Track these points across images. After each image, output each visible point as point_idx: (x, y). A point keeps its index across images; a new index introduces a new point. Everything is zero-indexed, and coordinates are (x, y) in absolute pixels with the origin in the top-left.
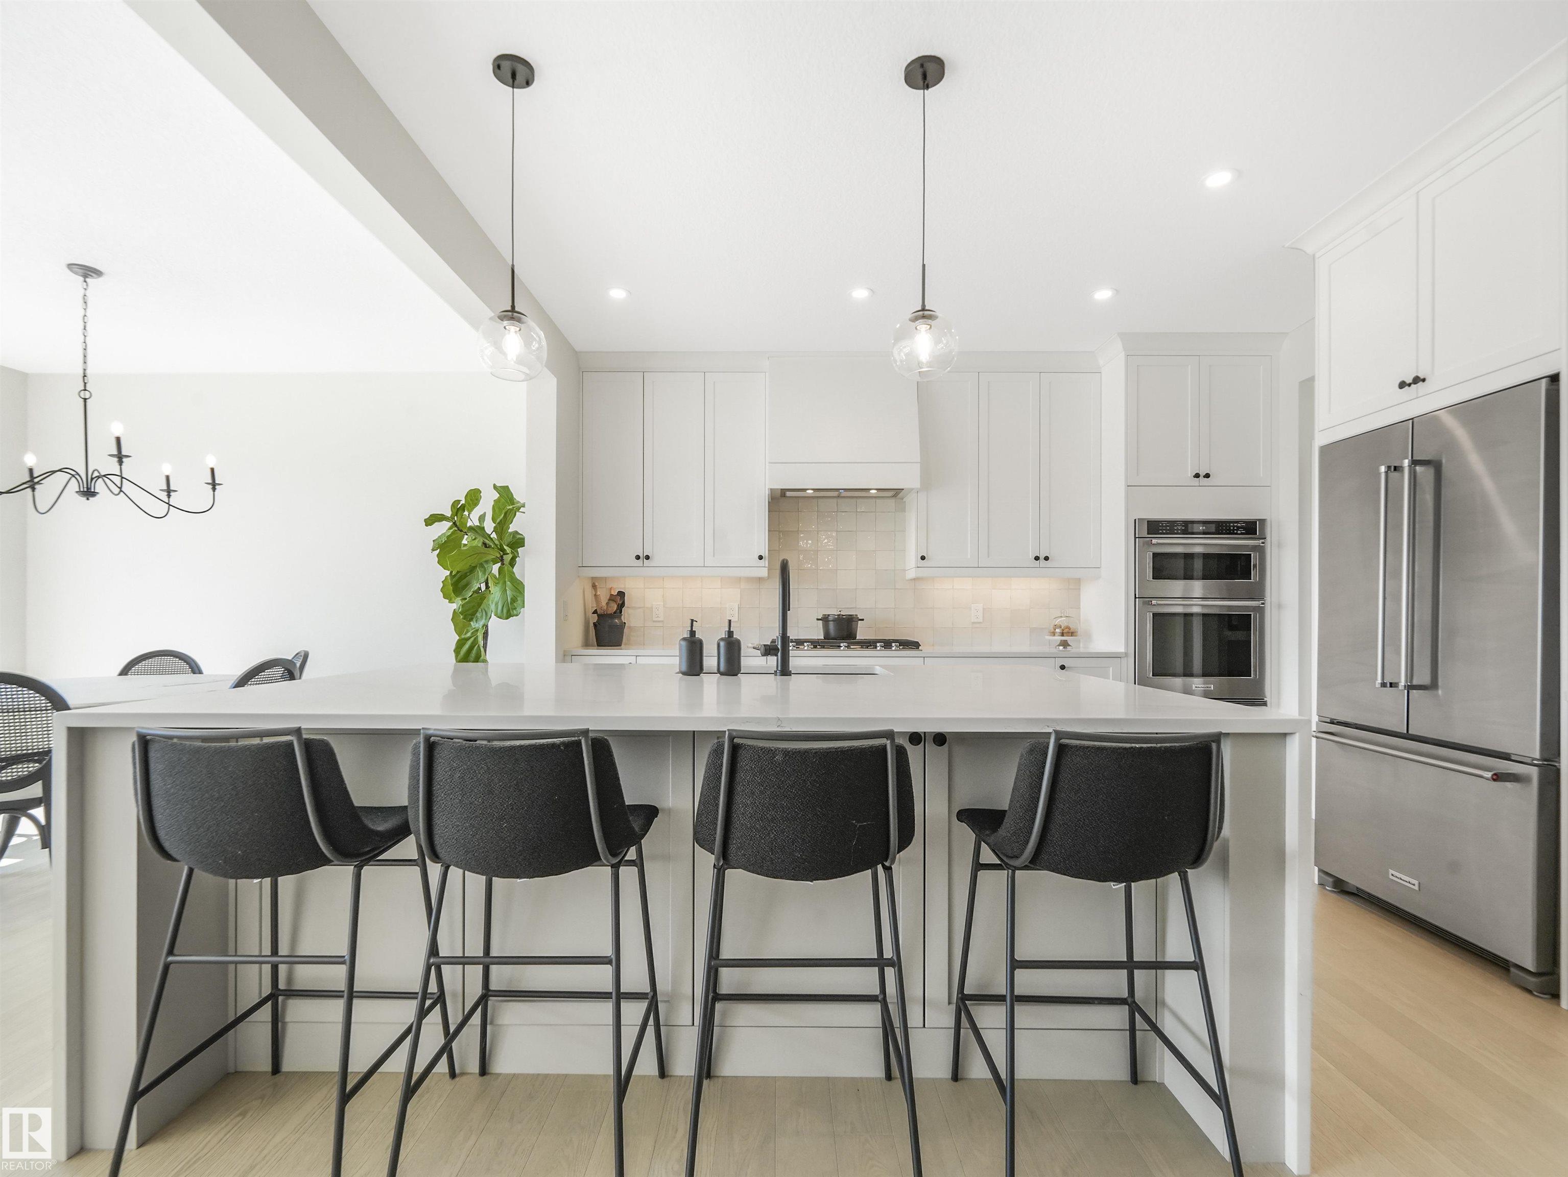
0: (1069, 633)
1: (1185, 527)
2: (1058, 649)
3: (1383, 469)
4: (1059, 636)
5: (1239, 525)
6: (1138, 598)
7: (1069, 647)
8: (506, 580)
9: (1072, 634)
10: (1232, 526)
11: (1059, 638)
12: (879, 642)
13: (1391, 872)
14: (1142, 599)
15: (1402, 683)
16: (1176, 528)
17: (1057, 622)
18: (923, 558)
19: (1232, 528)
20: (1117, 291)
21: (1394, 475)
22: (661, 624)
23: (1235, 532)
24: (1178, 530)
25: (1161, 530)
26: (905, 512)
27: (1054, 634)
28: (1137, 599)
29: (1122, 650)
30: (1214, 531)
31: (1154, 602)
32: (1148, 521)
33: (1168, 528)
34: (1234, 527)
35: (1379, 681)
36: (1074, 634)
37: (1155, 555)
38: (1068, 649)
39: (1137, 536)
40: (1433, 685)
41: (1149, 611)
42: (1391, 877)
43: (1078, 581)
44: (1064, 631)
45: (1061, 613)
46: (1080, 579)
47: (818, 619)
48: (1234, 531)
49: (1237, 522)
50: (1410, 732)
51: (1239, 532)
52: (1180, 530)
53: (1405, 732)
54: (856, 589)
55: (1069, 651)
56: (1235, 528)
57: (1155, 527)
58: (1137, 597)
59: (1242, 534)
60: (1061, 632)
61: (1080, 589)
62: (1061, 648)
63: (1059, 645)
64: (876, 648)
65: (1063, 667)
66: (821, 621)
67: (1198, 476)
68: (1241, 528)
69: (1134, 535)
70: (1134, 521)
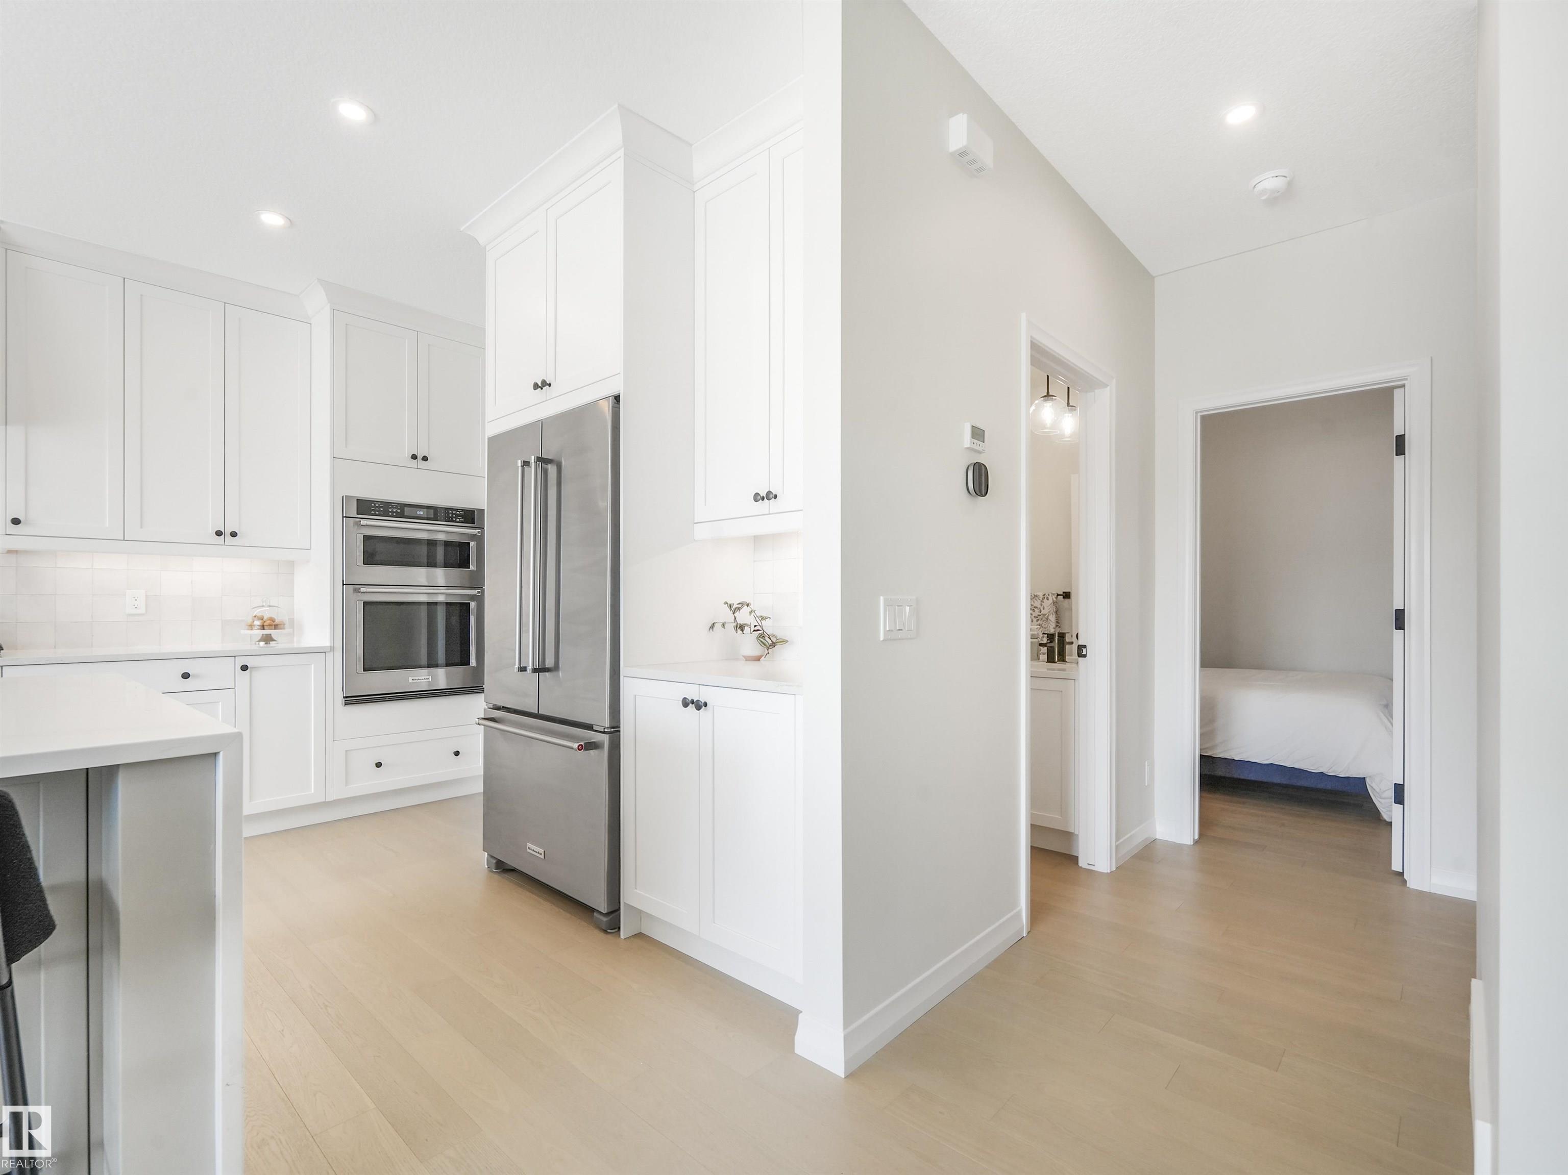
0: (272, 625)
1: (400, 511)
2: (258, 645)
3: (519, 463)
4: (258, 629)
5: (458, 513)
6: (346, 584)
7: (274, 642)
9: (276, 627)
10: (451, 513)
11: (260, 633)
13: (529, 845)
14: (351, 586)
15: (530, 668)
16: (390, 510)
17: (258, 612)
18: (16, 521)
19: (450, 515)
21: (526, 468)
23: (454, 519)
24: (392, 512)
25: (373, 510)
27: (251, 627)
28: (345, 586)
29: (327, 643)
30: (432, 516)
31: (363, 590)
32: (357, 500)
33: (382, 509)
34: (452, 514)
35: (517, 666)
36: (279, 626)
37: (367, 538)
38: (271, 645)
39: (344, 516)
40: (556, 668)
41: (358, 599)
42: (529, 850)
43: (291, 564)
44: (265, 624)
45: (263, 602)
46: (293, 561)
48: (452, 519)
49: (457, 510)
50: (539, 713)
51: (458, 520)
52: (395, 512)
53: (537, 712)
55: (272, 647)
56: (454, 516)
57: (365, 507)
58: (344, 583)
59: (462, 522)
60: (262, 624)
61: (294, 574)
62: (262, 644)
63: (260, 641)
65: (244, 668)
67: (416, 457)
68: (458, 516)
69: (341, 514)
70: (343, 498)
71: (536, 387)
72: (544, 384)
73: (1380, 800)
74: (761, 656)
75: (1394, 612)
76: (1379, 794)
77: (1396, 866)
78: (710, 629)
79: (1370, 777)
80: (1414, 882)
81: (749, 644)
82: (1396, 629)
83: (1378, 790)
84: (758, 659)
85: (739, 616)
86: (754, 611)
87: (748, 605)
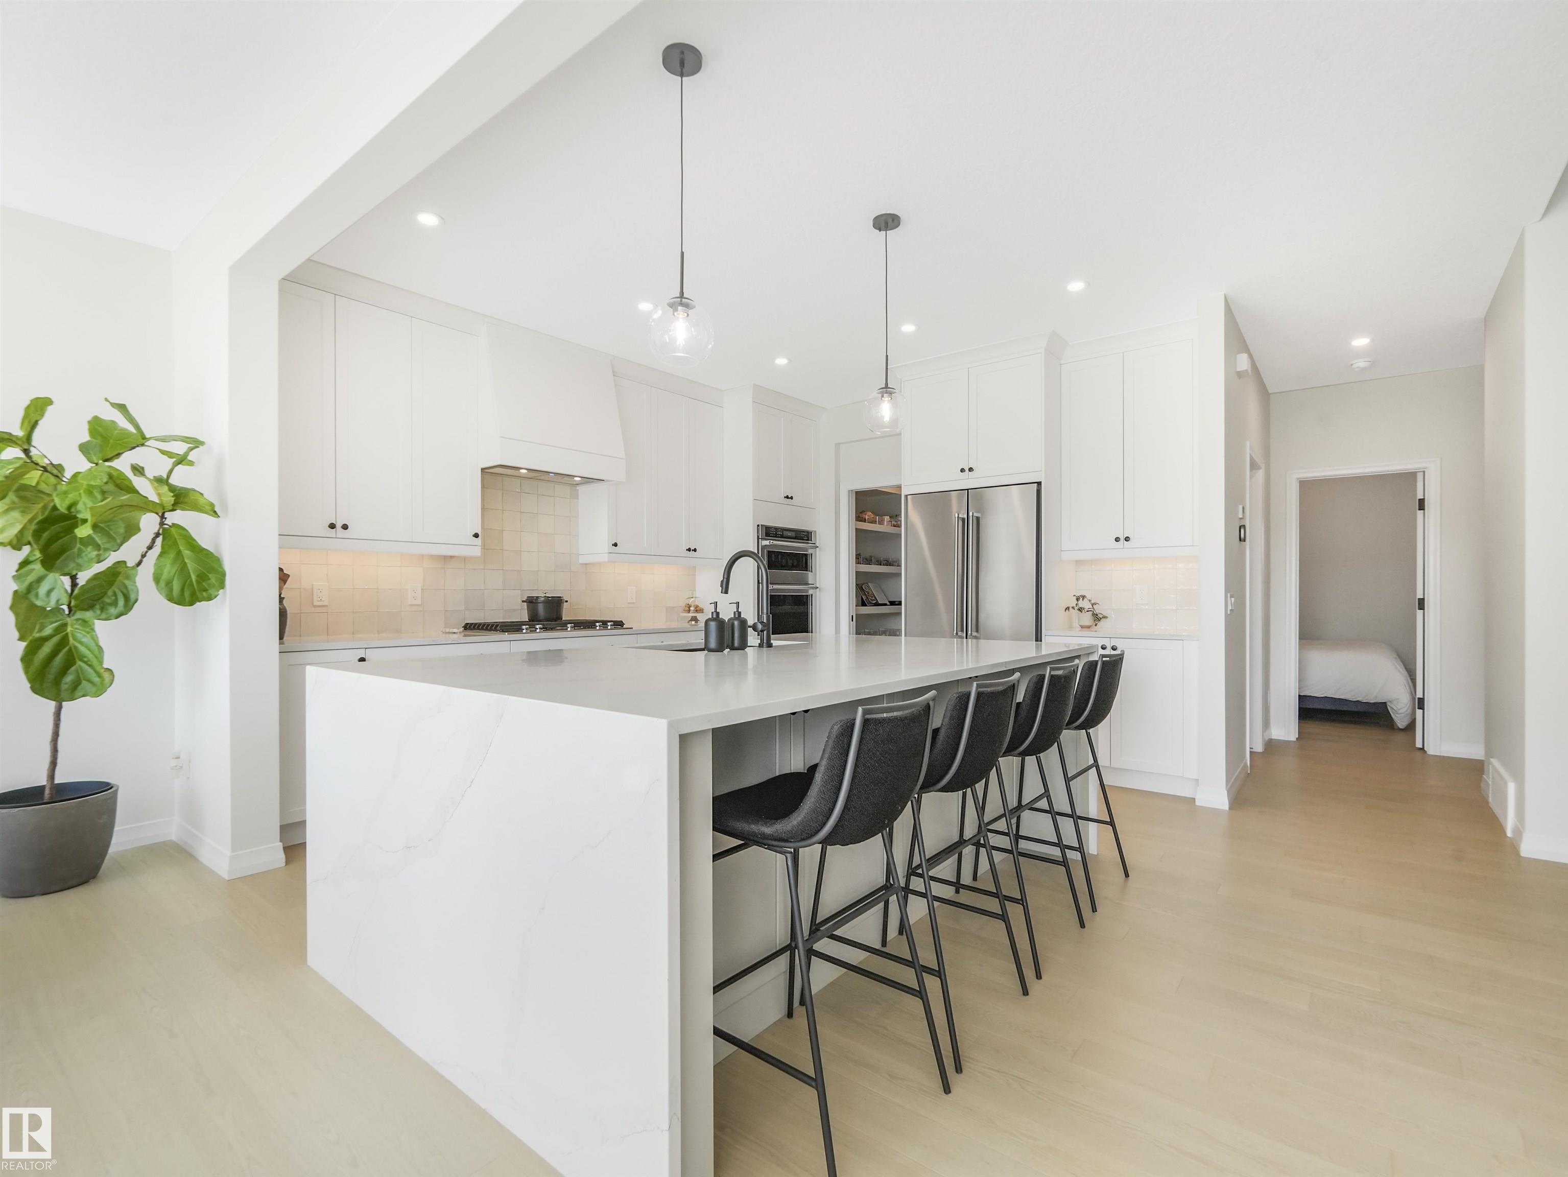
0: (697, 610)
1: (782, 533)
7: (698, 622)
8: (181, 548)
10: (802, 534)
12: (598, 622)
16: (777, 533)
17: (690, 602)
18: (615, 545)
19: (802, 536)
20: (790, 361)
22: (324, 610)
25: (771, 534)
26: (578, 499)
30: (794, 537)
32: (769, 527)
33: (774, 533)
36: (701, 611)
38: (697, 625)
43: (693, 569)
46: (696, 567)
47: (523, 601)
48: (802, 538)
49: (804, 532)
51: (805, 538)
52: (779, 534)
54: (538, 571)
57: (768, 532)
59: (806, 540)
60: (694, 610)
62: (693, 622)
63: (691, 621)
64: (567, 629)
66: (525, 603)
67: (787, 497)
68: (804, 536)
69: (758, 537)
70: (758, 526)
71: (962, 470)
72: (971, 470)
73: (1397, 715)
74: (1091, 626)
75: (1417, 600)
76: (1396, 711)
77: (1419, 744)
78: (1065, 611)
79: (1390, 702)
80: (1431, 750)
81: (1087, 619)
82: (1419, 609)
83: (1395, 708)
84: (1089, 627)
85: (1081, 604)
86: (1090, 601)
87: (1084, 597)
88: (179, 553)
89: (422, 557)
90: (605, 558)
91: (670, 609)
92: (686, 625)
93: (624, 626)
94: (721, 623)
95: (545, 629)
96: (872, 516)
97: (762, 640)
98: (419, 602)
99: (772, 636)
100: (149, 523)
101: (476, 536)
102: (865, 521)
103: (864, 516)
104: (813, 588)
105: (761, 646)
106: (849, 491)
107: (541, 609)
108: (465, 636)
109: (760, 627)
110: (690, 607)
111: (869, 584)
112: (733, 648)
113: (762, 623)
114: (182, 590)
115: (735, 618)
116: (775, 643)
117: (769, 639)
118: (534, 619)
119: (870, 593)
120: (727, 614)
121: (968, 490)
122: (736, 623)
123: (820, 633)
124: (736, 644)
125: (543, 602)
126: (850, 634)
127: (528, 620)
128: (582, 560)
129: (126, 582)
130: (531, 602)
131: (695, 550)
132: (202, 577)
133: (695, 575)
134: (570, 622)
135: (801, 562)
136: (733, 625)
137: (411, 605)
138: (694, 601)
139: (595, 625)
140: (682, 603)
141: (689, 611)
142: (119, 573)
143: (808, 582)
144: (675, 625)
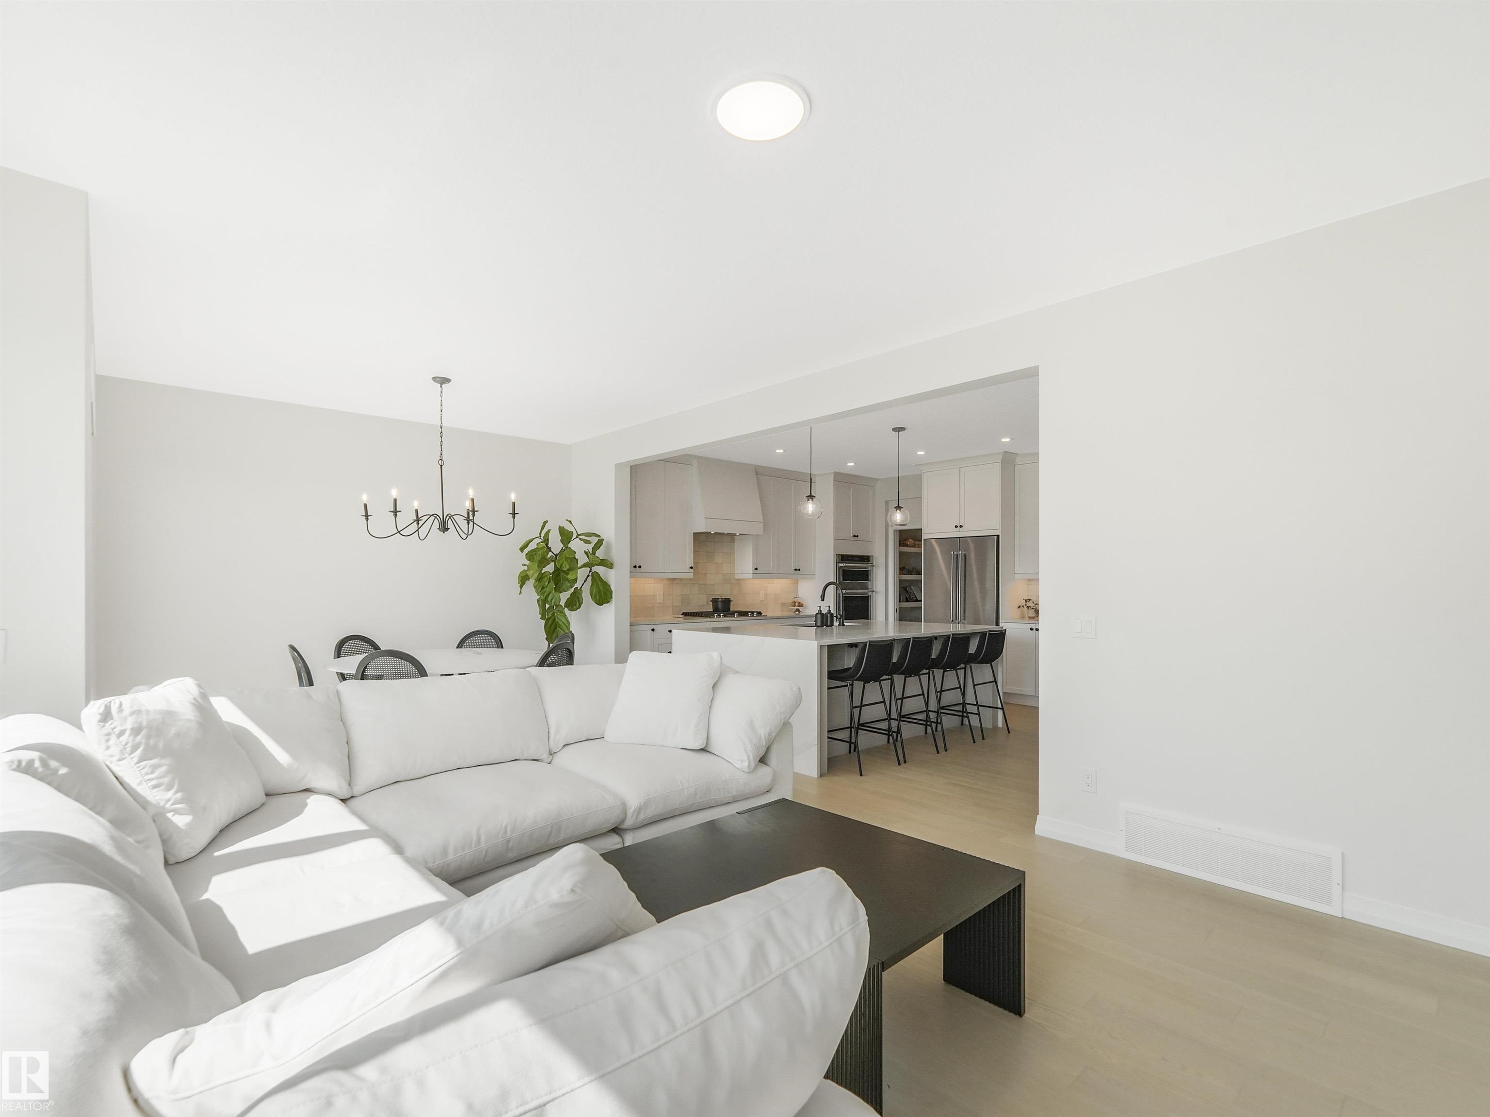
7: (801, 612)
8: (597, 582)
11: (796, 608)
18: (756, 569)
25: (845, 559)
26: (734, 542)
30: (860, 560)
32: (841, 555)
36: (802, 606)
37: (843, 570)
44: (799, 605)
47: (710, 600)
52: (850, 559)
62: (797, 612)
64: (734, 616)
66: (711, 602)
67: (855, 536)
68: (866, 559)
69: (837, 561)
70: (837, 555)
71: (956, 527)
72: (961, 526)
74: (1035, 617)
81: (1032, 613)
84: (1033, 618)
85: (1028, 604)
86: (1033, 602)
87: (1030, 600)
88: (598, 584)
89: (662, 580)
90: (751, 576)
91: (783, 604)
92: (793, 614)
93: (762, 615)
94: (822, 615)
95: (725, 616)
96: (913, 542)
97: (840, 623)
98: (661, 601)
99: (844, 621)
100: (582, 573)
101: (691, 568)
102: (907, 546)
103: (906, 542)
104: (870, 591)
105: (839, 625)
106: (894, 530)
107: (720, 605)
108: (684, 619)
109: (839, 616)
110: (795, 603)
111: (912, 587)
112: (827, 626)
113: (840, 615)
114: (600, 600)
115: (828, 613)
116: (845, 624)
117: (843, 622)
118: (716, 610)
119: (912, 592)
120: (824, 611)
121: (959, 538)
122: (829, 615)
123: (875, 619)
124: (829, 624)
125: (721, 601)
126: (894, 620)
127: (712, 611)
128: (737, 577)
129: (579, 595)
130: (715, 601)
131: (799, 570)
132: (605, 594)
133: (798, 583)
134: (736, 612)
135: (865, 575)
136: (827, 616)
137: (659, 603)
138: (798, 600)
139: (748, 614)
140: (791, 601)
141: (795, 606)
142: (576, 592)
143: (868, 587)
144: (786, 614)
